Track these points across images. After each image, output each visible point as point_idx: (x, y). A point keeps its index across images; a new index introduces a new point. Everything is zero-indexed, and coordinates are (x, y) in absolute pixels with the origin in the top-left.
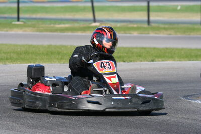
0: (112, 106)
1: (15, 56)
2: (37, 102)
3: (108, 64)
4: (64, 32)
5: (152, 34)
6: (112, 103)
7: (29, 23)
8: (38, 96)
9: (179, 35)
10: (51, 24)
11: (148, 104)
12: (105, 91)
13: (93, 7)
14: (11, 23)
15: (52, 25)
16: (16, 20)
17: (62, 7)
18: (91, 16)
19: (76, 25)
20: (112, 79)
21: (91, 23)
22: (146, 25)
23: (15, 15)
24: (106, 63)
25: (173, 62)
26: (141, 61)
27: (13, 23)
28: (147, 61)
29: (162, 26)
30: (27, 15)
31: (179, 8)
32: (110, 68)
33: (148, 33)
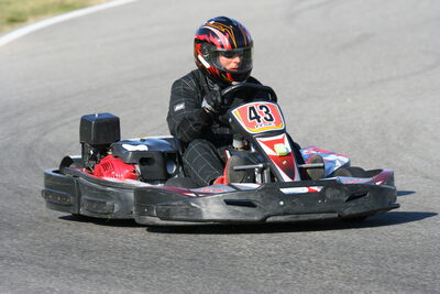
0: (281, 210)
2: (109, 203)
3: (264, 110)
6: (282, 203)
8: (109, 189)
11: (362, 199)
20: (277, 146)
24: (261, 107)
32: (271, 119)
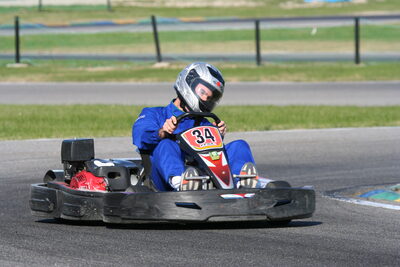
1: (13, 126)
4: (104, 81)
5: (264, 81)
7: (39, 65)
9: (315, 82)
10: (78, 66)
13: (156, 34)
14: (4, 65)
15: (81, 68)
16: (14, 60)
17: (98, 36)
18: (151, 50)
19: (125, 67)
21: (154, 63)
22: (253, 65)
23: (12, 52)
25: (305, 130)
26: (246, 130)
27: (9, 66)
28: (257, 129)
29: (283, 66)
30: (34, 52)
31: (314, 32)
33: (258, 80)
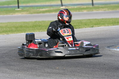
0: (68, 54)
2: (30, 54)
3: (67, 30)
5: (95, 11)
6: (69, 52)
8: (30, 50)
9: (110, 11)
11: (89, 51)
12: (66, 45)
16: (17, 8)
20: (69, 39)
22: (91, 6)
25: (104, 27)
28: (89, 27)
29: (100, 6)
32: (68, 32)
33: (93, 11)
